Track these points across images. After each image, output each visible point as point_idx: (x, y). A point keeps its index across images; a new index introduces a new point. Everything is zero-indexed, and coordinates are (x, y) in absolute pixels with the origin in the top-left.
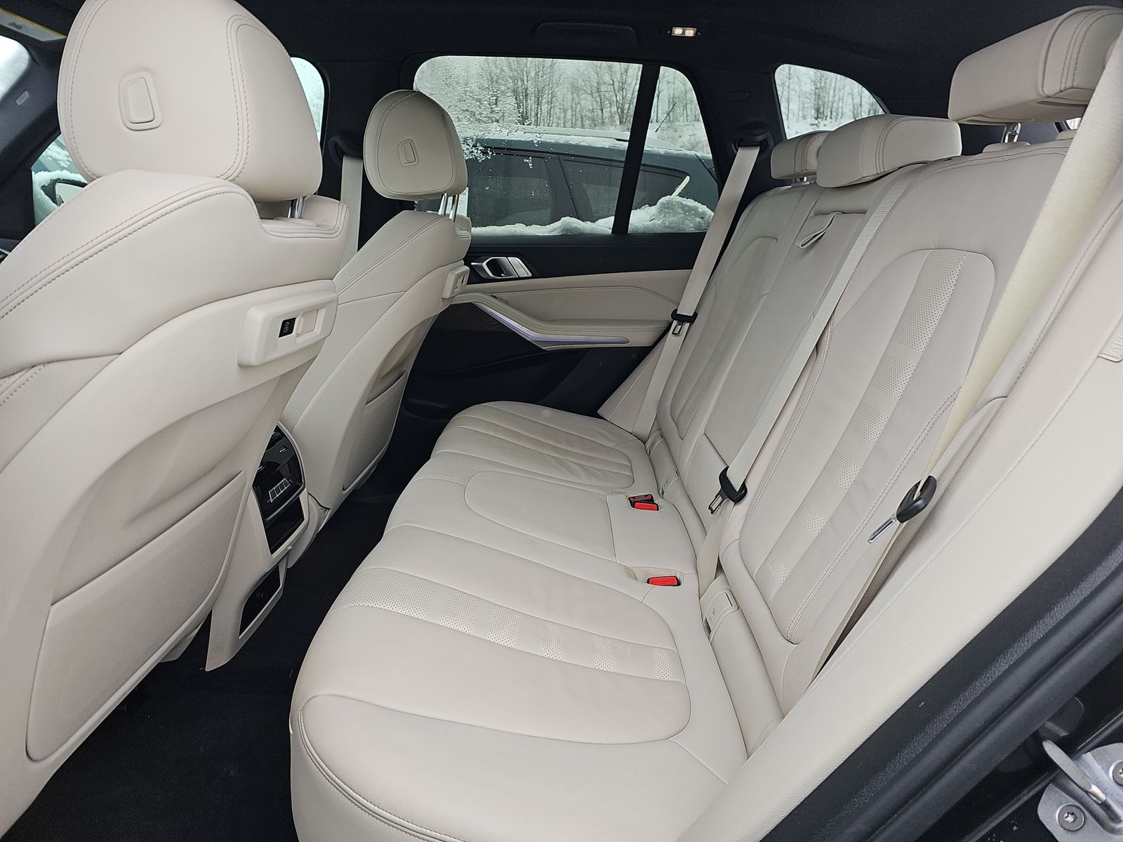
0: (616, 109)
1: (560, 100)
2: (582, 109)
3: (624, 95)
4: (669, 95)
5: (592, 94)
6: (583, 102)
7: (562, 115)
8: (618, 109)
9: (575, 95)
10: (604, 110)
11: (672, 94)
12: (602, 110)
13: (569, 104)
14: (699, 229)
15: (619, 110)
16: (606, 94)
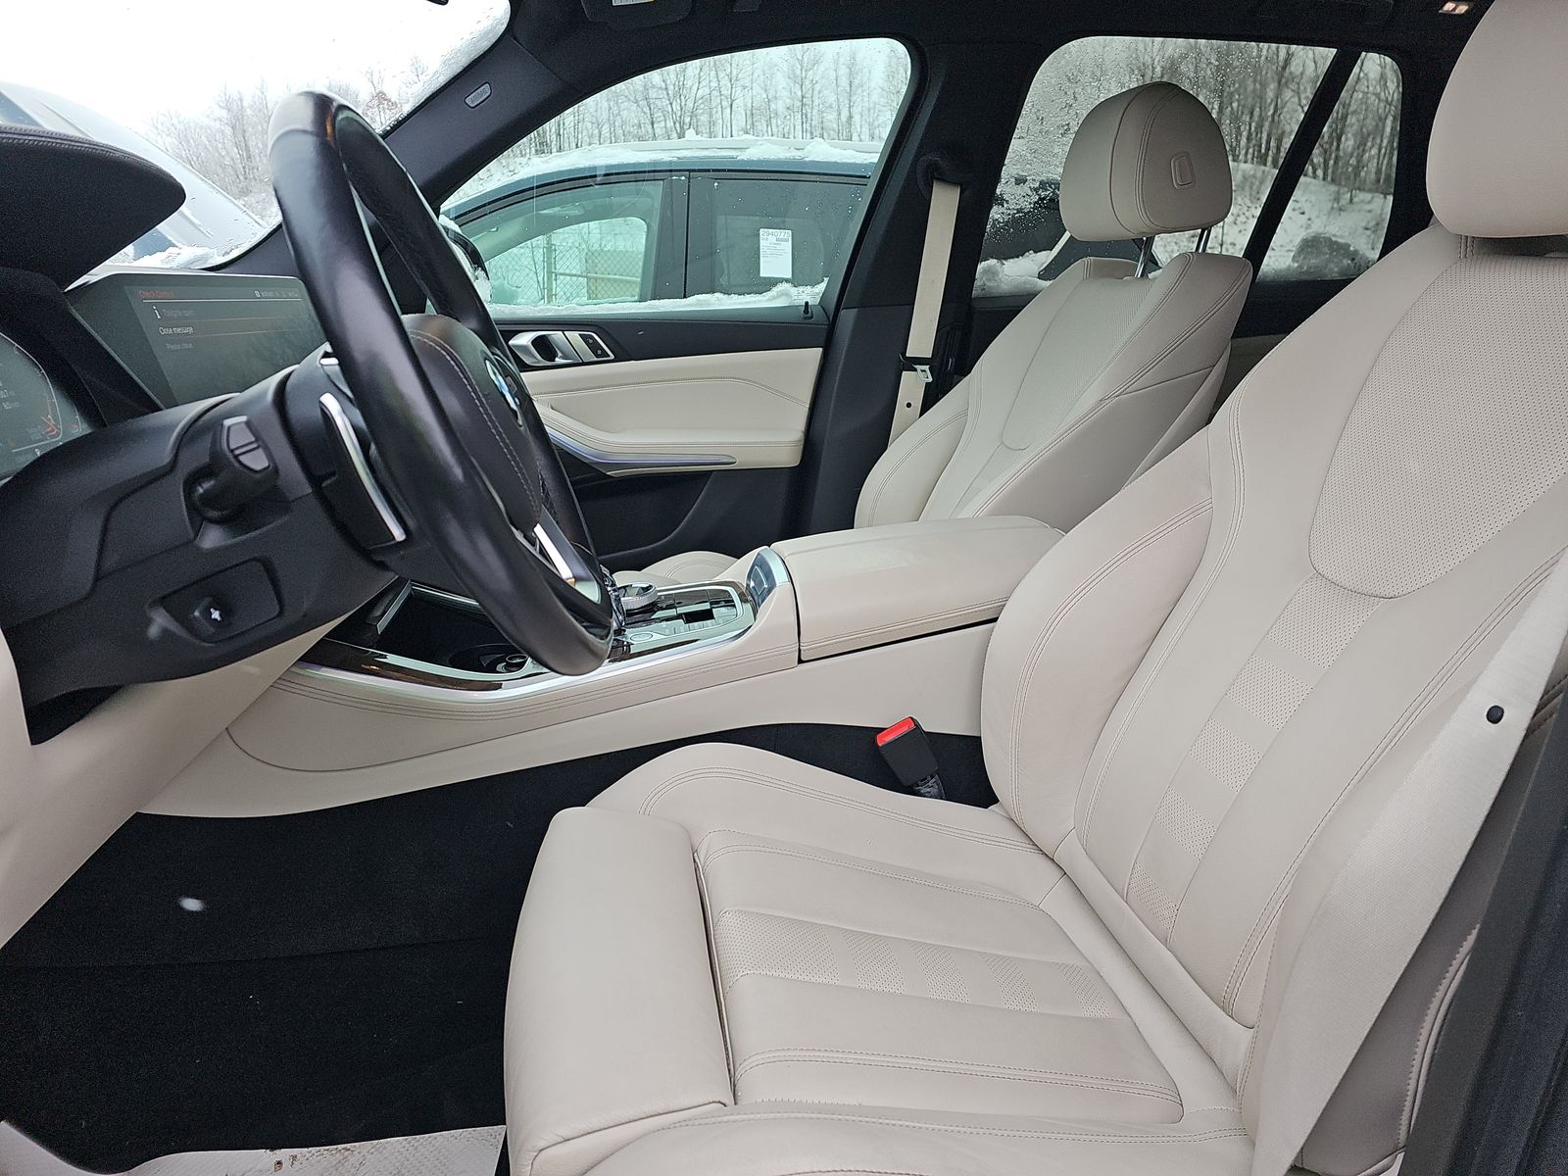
0: (672, 124)
1: (592, 110)
2: (624, 123)
3: (683, 104)
4: (745, 105)
5: (637, 102)
6: (625, 113)
7: (596, 131)
8: (675, 123)
9: (612, 104)
10: (655, 126)
11: (749, 105)
12: (653, 124)
13: (605, 116)
14: (1344, 275)
15: (678, 125)
16: (657, 102)
